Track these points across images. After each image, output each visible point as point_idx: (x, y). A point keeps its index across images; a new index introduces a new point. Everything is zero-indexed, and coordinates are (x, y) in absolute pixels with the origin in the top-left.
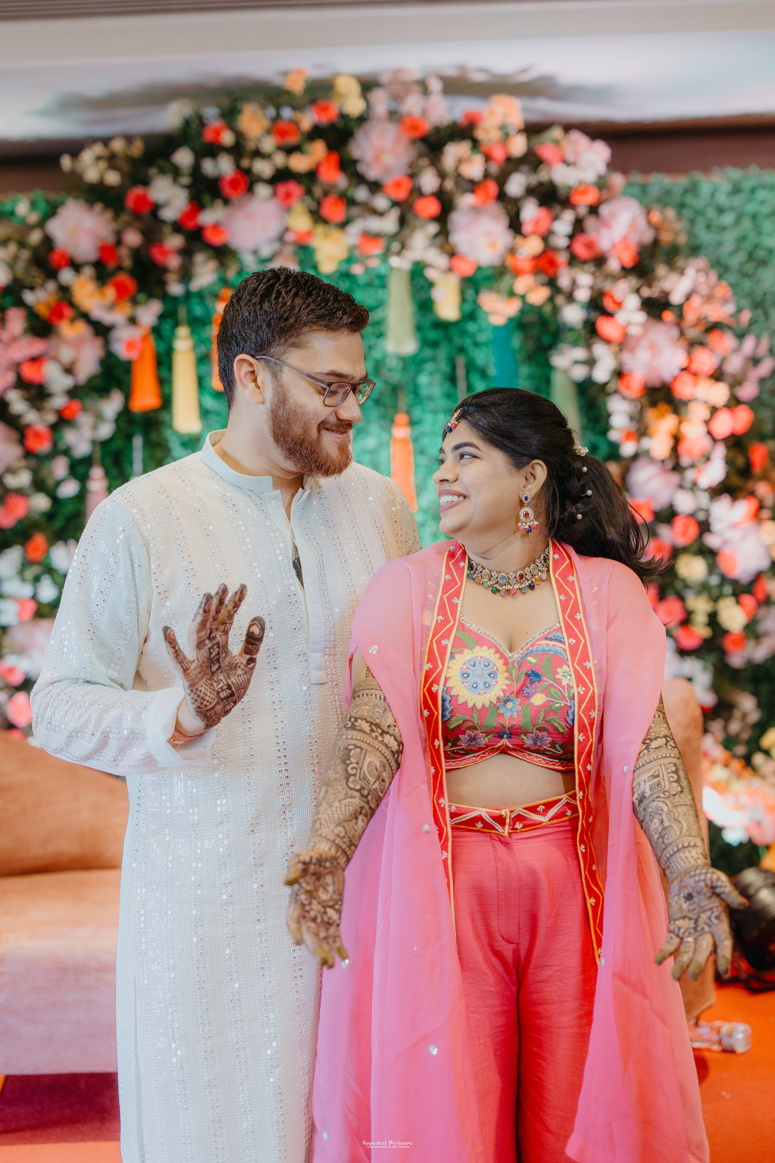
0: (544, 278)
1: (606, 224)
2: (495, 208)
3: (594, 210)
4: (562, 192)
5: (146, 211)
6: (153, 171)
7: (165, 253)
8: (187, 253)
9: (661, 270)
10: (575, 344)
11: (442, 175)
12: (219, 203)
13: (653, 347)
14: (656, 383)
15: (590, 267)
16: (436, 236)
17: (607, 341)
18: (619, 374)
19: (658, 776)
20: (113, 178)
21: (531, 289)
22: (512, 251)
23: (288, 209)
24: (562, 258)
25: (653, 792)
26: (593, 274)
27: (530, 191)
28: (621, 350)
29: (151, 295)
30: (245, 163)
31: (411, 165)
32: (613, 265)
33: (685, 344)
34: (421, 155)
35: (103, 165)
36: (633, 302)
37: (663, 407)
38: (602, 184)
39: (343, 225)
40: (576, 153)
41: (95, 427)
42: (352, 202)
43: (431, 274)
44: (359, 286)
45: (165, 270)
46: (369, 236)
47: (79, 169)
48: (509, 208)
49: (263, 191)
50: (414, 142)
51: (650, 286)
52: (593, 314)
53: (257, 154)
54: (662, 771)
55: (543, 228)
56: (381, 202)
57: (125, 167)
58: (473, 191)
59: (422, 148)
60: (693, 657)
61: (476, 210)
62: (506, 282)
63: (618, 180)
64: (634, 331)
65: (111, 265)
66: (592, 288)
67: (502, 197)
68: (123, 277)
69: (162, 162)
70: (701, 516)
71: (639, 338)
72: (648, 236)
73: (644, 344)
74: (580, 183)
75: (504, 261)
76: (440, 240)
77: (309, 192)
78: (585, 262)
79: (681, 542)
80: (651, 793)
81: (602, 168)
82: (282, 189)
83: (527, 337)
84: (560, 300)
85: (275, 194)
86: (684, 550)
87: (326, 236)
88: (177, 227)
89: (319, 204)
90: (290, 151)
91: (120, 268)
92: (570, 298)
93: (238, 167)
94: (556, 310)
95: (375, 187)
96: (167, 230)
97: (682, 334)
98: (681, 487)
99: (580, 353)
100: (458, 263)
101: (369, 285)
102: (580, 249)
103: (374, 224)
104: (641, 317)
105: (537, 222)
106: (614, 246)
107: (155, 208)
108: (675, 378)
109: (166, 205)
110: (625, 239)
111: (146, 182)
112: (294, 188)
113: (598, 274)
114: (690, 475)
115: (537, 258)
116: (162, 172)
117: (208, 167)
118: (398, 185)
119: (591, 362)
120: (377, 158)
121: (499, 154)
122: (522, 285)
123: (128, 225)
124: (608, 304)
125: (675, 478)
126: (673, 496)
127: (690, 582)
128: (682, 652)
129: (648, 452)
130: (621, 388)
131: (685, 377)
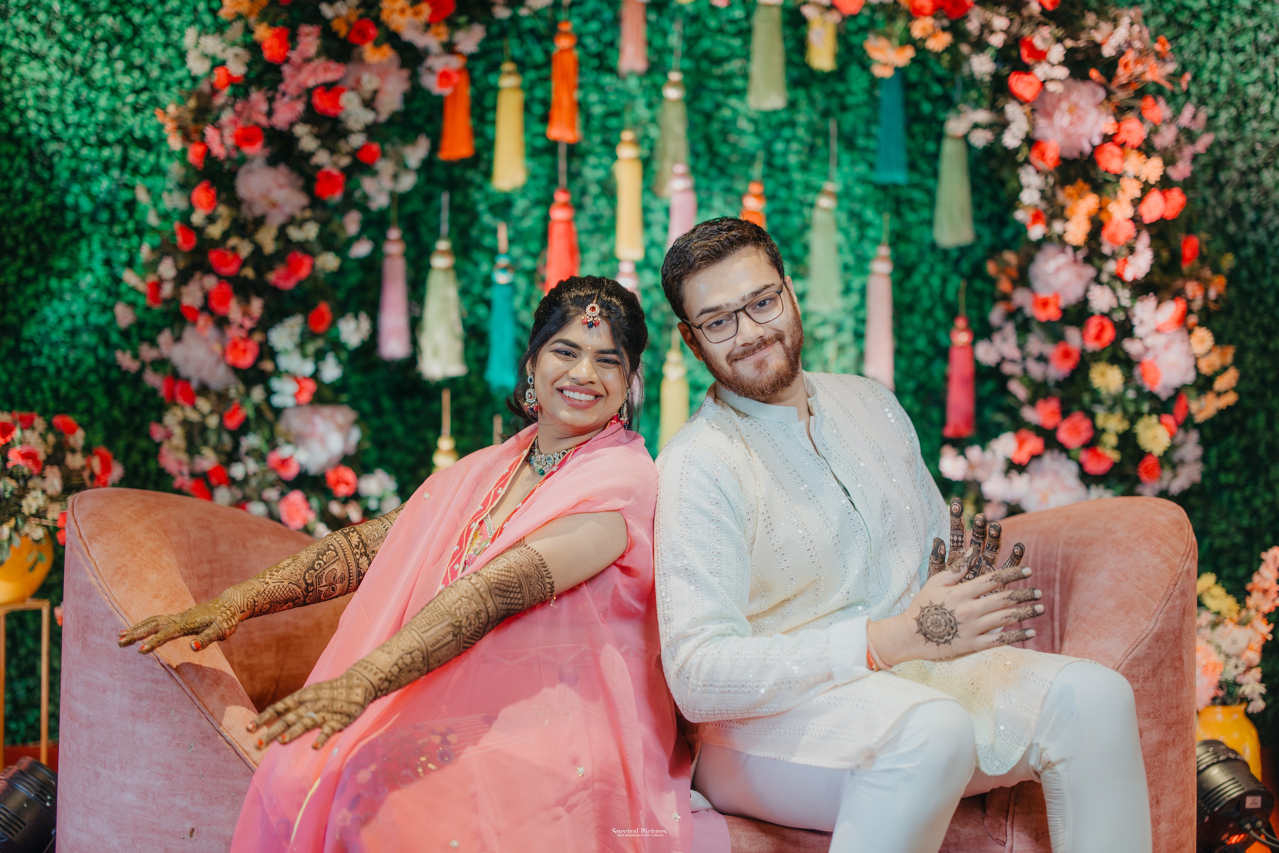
0: (946, 22)
9: (1090, 20)
10: (977, 105)
13: (1073, 109)
14: (1075, 154)
17: (1022, 102)
18: (1031, 141)
21: (930, 34)
26: (1010, 17)
28: (1036, 112)
29: (472, 20)
32: (1034, 7)
33: (1111, 108)
36: (1056, 54)
37: (1081, 184)
41: (395, 177)
43: (808, 12)
51: (1075, 36)
52: (1005, 69)
60: (1101, 487)
62: (901, 24)
64: (1054, 87)
66: (1007, 32)
70: (1119, 316)
71: (1060, 98)
73: (1065, 104)
78: (998, 4)
79: (1092, 346)
84: (964, 48)
86: (1096, 357)
92: (980, 44)
94: (957, 61)
97: (1109, 94)
98: (1097, 280)
99: (982, 116)
104: (1062, 72)
108: (1096, 148)
113: (1014, 16)
114: (1111, 266)
119: (1000, 126)
122: (921, 27)
124: (1026, 55)
125: (1090, 272)
126: (1087, 290)
127: (1103, 393)
128: (1087, 479)
129: (1060, 237)
130: (1034, 158)
131: (1111, 148)
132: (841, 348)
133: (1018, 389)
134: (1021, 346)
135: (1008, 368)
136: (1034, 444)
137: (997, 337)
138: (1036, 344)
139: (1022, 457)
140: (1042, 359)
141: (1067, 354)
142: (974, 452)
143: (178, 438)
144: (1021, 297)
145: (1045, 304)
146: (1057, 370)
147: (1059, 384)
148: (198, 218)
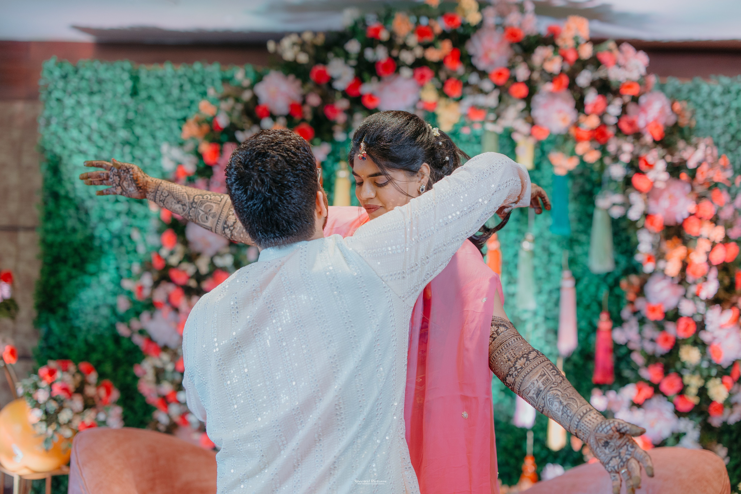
0: (597, 145)
1: (644, 110)
2: (566, 94)
3: (635, 99)
4: (614, 86)
5: (324, 83)
6: (330, 55)
7: (335, 111)
8: (350, 112)
9: (681, 144)
10: (615, 192)
11: (532, 69)
12: (374, 79)
13: (671, 197)
14: (672, 223)
15: (630, 139)
16: (523, 111)
17: (640, 191)
18: (646, 215)
19: (545, 374)
20: (303, 58)
21: (587, 152)
22: (576, 125)
23: (422, 86)
24: (611, 131)
25: (546, 386)
26: (633, 143)
27: (593, 84)
28: (648, 198)
29: (323, 140)
30: (395, 53)
31: (510, 61)
32: (648, 139)
33: (694, 197)
34: (516, 54)
35: (297, 49)
36: (661, 165)
37: (675, 240)
38: (642, 82)
39: (459, 100)
40: (626, 59)
42: (466, 84)
43: (517, 137)
44: (461, 142)
45: (333, 123)
46: (476, 108)
47: (280, 51)
48: (575, 95)
49: (406, 72)
50: (511, 45)
51: (672, 154)
52: (631, 172)
53: (405, 47)
54: (546, 371)
55: (600, 109)
56: (487, 85)
57: (311, 51)
58: (552, 81)
59: (518, 49)
60: (687, 418)
61: (552, 95)
62: (569, 145)
63: (653, 79)
64: (660, 185)
65: (297, 118)
66: (632, 153)
67: (572, 86)
68: (305, 126)
69: (337, 50)
70: (699, 319)
71: (662, 191)
72: (671, 120)
73: (666, 195)
74: (627, 79)
75: (568, 131)
76: (526, 113)
77: (437, 75)
78: (627, 135)
79: (682, 335)
80: (545, 386)
81: (643, 71)
82: (419, 72)
83: (575, 184)
84: (607, 161)
85: (414, 76)
86: (684, 341)
87: (447, 106)
88: (345, 94)
89: (443, 84)
90: (426, 46)
91: (303, 120)
92: (616, 159)
93: (390, 55)
94: (603, 167)
95: (483, 74)
96: (338, 95)
97: (693, 189)
98: (685, 296)
99: (618, 198)
100: (535, 130)
101: (468, 141)
102: (624, 126)
103: (481, 100)
104: (665, 176)
105: (595, 106)
106: (647, 125)
107: (330, 80)
108: (685, 220)
109: (339, 78)
110: (656, 120)
111: (325, 62)
112: (427, 72)
113: (636, 144)
114: (693, 289)
115: (594, 131)
116: (337, 55)
117: (369, 54)
118: (500, 74)
119: (627, 205)
120: (486, 55)
121: (572, 56)
122: (582, 148)
123: (311, 91)
124: (642, 166)
125: (681, 291)
126: (679, 302)
127: (688, 364)
128: (679, 414)
129: (663, 271)
130: (648, 225)
131: (693, 220)
132: (536, 326)
133: (637, 358)
134: (640, 333)
135: (632, 346)
136: (647, 391)
137: (626, 326)
138: (649, 331)
139: (640, 399)
140: (652, 340)
141: (666, 339)
142: (612, 394)
143: (150, 376)
144: (640, 304)
145: (653, 310)
146: (662, 348)
147: (662, 356)
148: (164, 252)
